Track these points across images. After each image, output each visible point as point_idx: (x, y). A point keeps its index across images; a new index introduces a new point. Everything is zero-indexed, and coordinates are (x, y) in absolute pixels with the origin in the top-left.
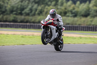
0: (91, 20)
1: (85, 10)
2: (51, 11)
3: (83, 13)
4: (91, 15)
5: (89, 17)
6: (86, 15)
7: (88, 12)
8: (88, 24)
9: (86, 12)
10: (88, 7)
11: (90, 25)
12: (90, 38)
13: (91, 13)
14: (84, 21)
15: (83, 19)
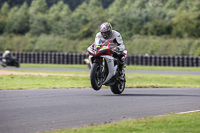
0: (33, 39)
1: (20, 20)
2: (103, 26)
3: (16, 25)
4: (31, 31)
5: (27, 35)
6: (22, 30)
7: (26, 25)
8: (27, 48)
9: (21, 23)
10: (26, 13)
11: (31, 51)
12: (32, 78)
13: (31, 26)
14: (19, 43)
15: (17, 39)
